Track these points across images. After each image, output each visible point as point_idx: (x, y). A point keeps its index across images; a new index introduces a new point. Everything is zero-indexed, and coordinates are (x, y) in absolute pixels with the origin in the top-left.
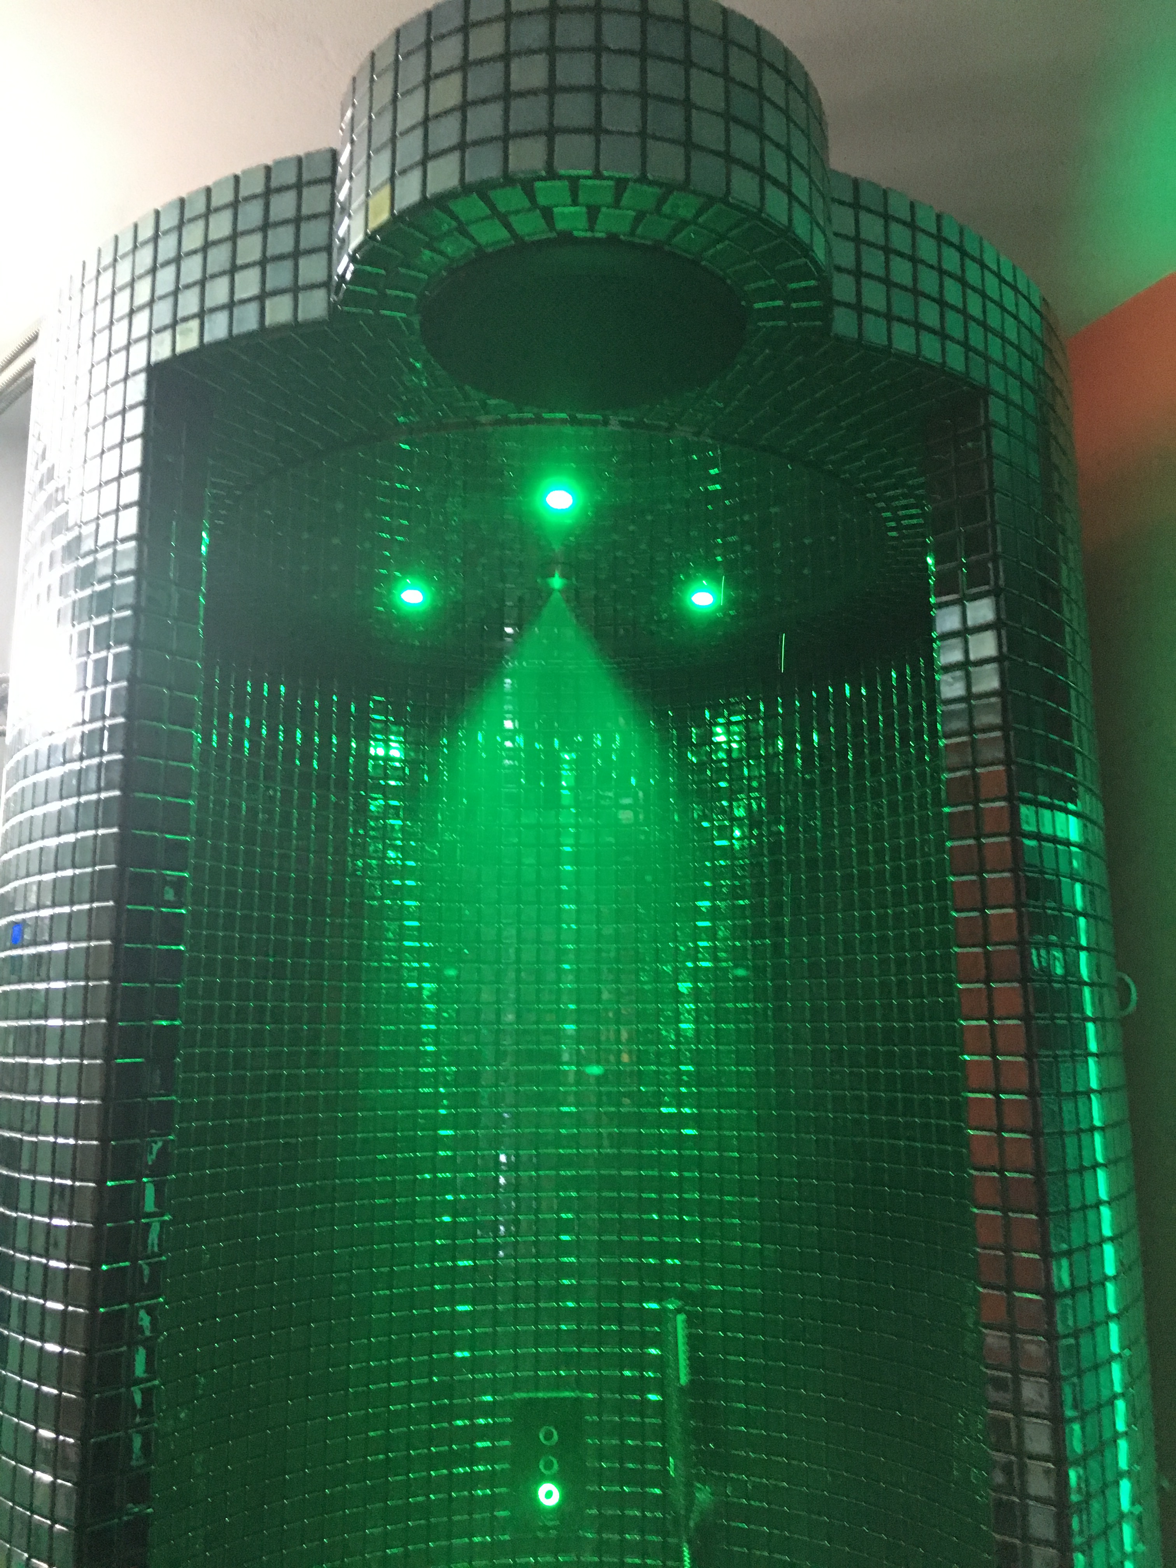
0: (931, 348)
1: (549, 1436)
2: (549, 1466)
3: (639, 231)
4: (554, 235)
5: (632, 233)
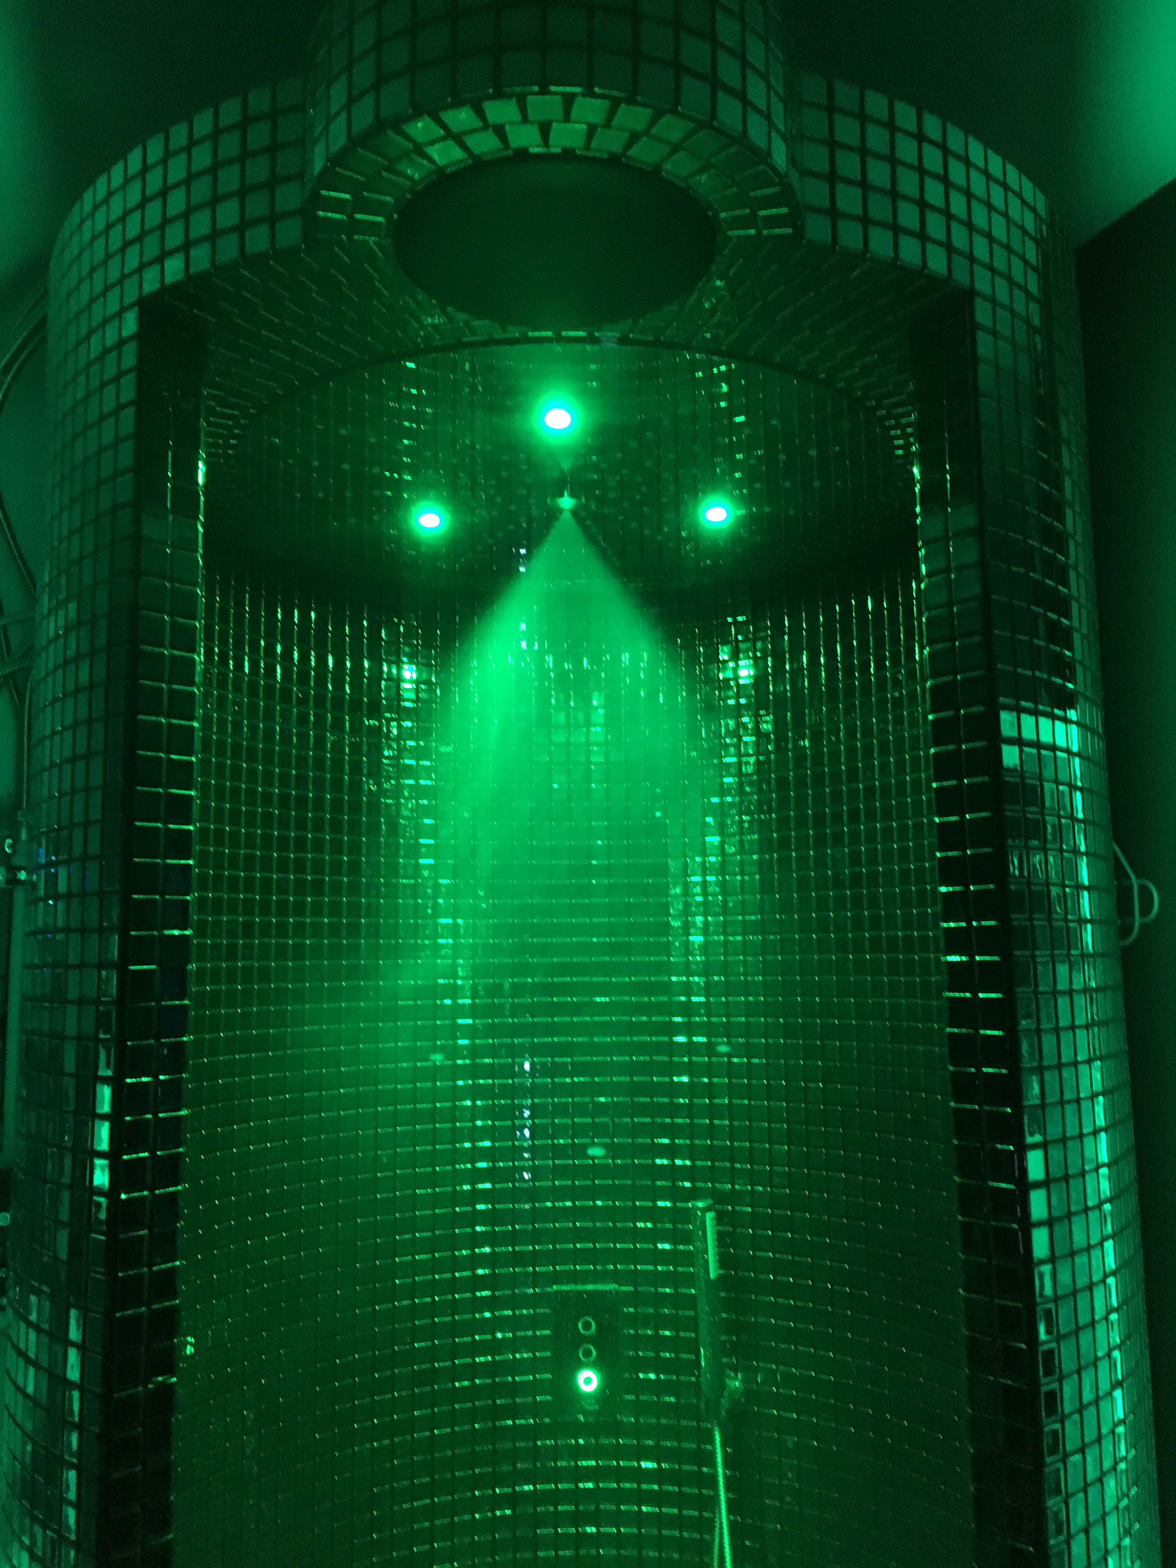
0: (910, 251)
1: (587, 1326)
2: (587, 1353)
3: (593, 145)
4: (510, 152)
5: (587, 147)
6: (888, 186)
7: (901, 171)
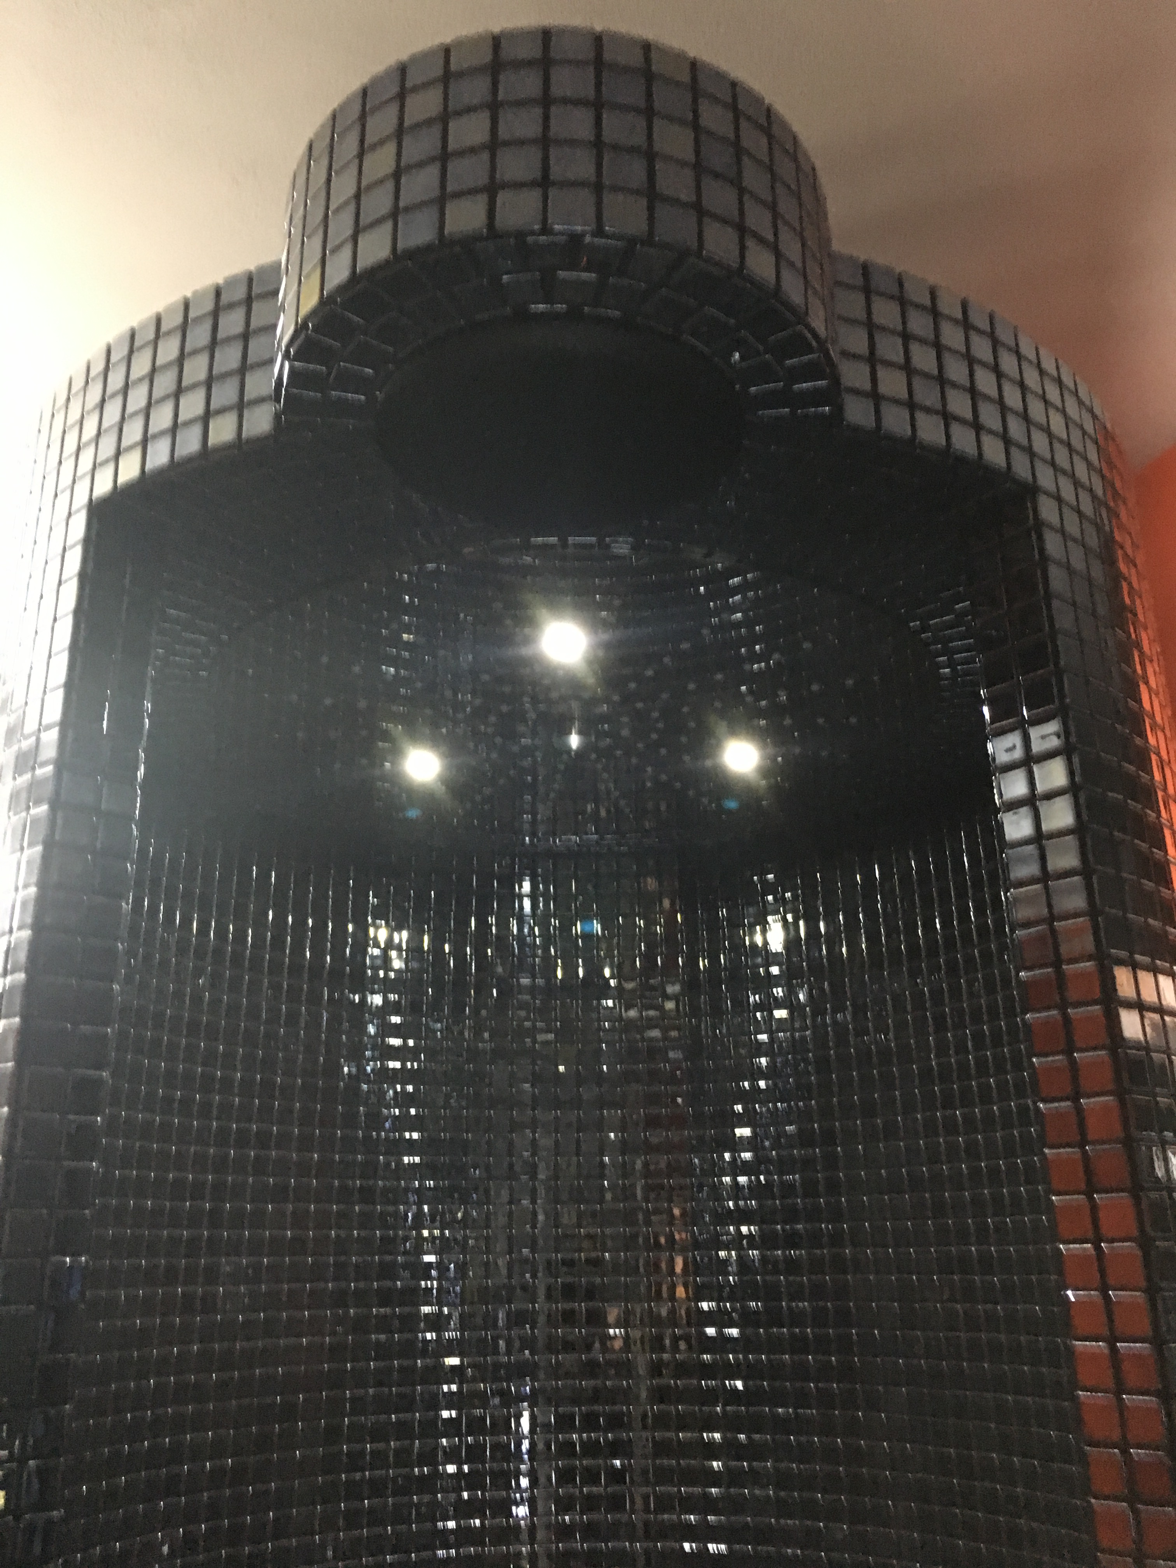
0: (963, 440)
3: (604, 300)
4: (508, 310)
5: (597, 303)
6: (935, 372)
7: (948, 358)
